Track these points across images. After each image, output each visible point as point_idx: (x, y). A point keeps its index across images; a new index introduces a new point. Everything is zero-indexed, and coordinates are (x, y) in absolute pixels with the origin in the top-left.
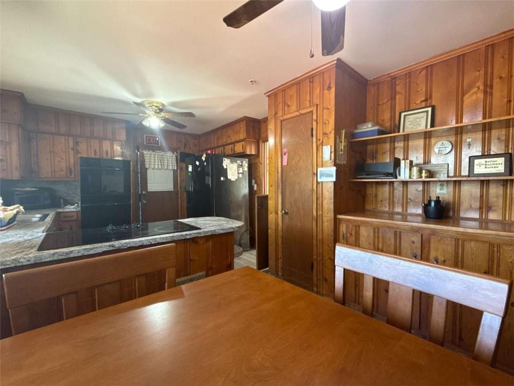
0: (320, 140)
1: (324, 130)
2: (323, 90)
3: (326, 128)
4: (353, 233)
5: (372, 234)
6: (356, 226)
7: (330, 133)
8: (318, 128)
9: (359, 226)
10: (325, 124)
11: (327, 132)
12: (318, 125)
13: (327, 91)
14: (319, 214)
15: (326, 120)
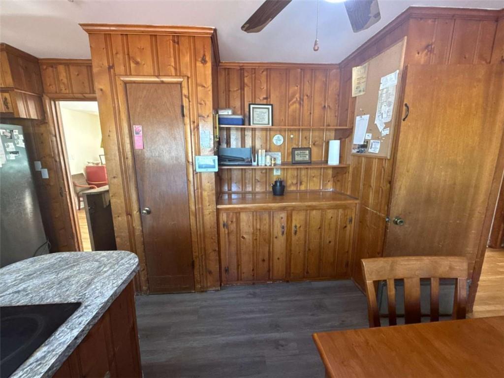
0: (194, 122)
1: (200, 111)
2: (196, 60)
3: (201, 109)
4: (234, 220)
5: (251, 218)
6: (236, 213)
7: (208, 116)
8: (191, 106)
9: (239, 213)
10: (201, 104)
11: (204, 115)
12: (191, 103)
13: (201, 65)
14: (199, 208)
15: (201, 100)
